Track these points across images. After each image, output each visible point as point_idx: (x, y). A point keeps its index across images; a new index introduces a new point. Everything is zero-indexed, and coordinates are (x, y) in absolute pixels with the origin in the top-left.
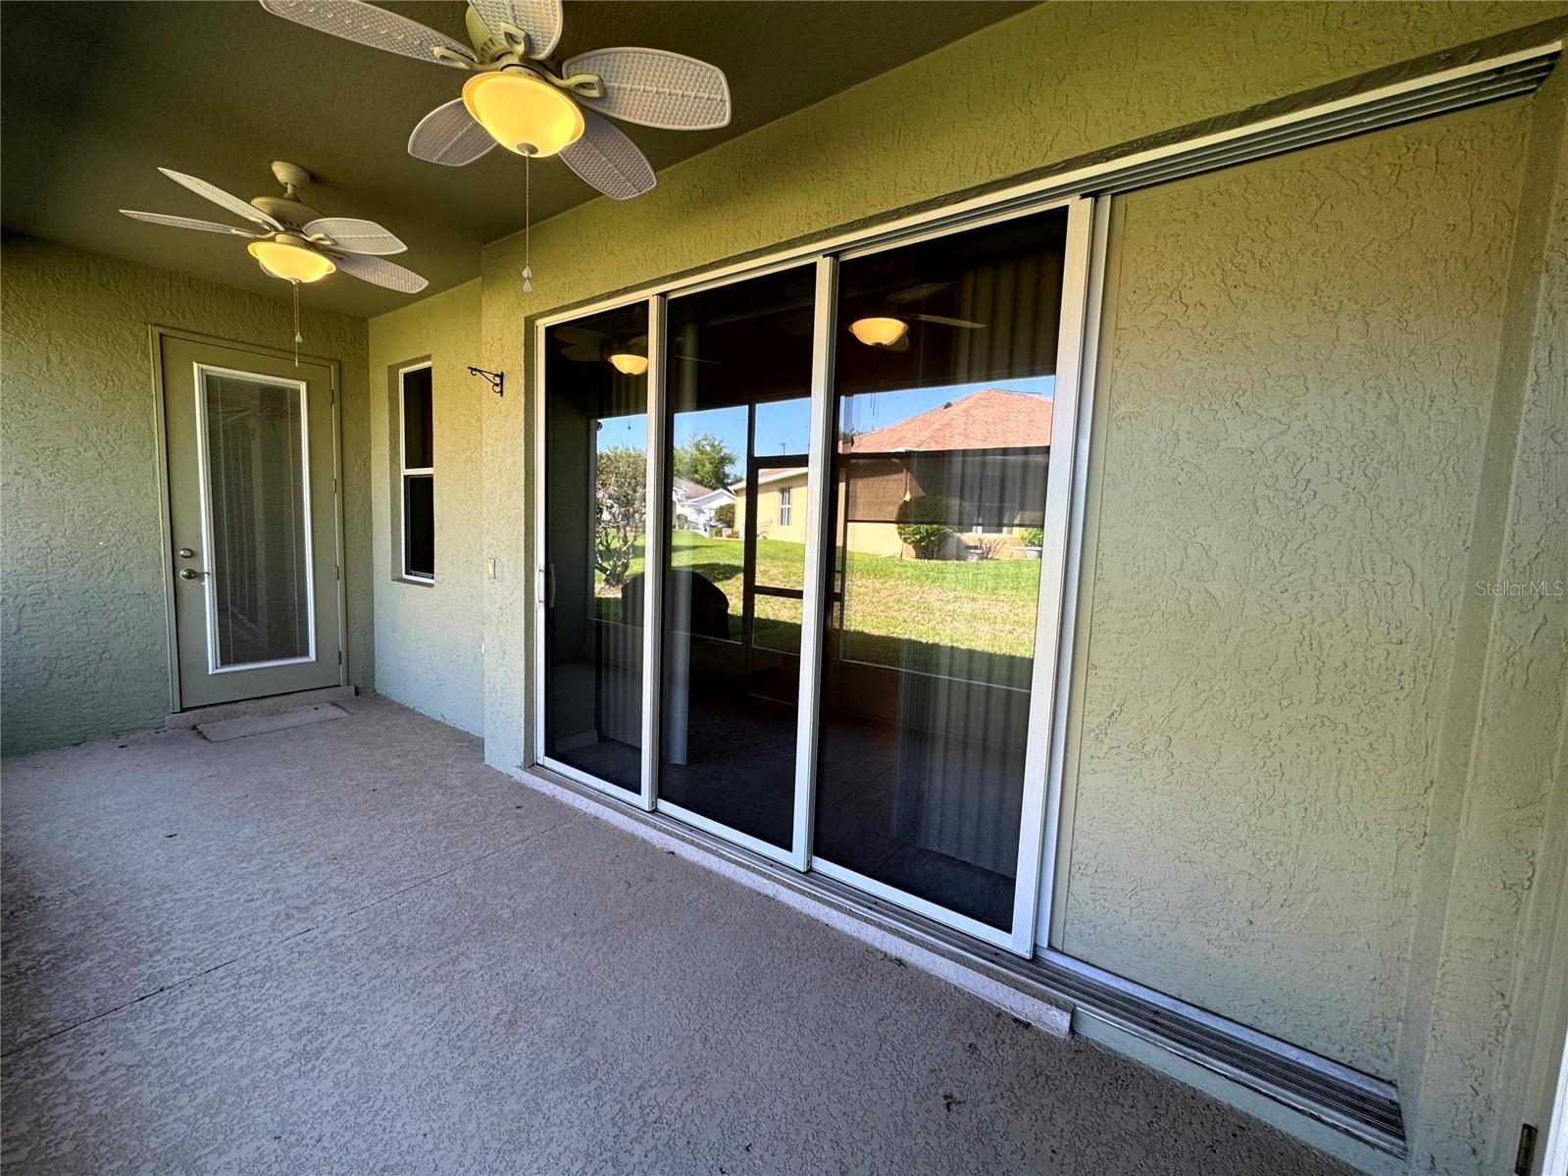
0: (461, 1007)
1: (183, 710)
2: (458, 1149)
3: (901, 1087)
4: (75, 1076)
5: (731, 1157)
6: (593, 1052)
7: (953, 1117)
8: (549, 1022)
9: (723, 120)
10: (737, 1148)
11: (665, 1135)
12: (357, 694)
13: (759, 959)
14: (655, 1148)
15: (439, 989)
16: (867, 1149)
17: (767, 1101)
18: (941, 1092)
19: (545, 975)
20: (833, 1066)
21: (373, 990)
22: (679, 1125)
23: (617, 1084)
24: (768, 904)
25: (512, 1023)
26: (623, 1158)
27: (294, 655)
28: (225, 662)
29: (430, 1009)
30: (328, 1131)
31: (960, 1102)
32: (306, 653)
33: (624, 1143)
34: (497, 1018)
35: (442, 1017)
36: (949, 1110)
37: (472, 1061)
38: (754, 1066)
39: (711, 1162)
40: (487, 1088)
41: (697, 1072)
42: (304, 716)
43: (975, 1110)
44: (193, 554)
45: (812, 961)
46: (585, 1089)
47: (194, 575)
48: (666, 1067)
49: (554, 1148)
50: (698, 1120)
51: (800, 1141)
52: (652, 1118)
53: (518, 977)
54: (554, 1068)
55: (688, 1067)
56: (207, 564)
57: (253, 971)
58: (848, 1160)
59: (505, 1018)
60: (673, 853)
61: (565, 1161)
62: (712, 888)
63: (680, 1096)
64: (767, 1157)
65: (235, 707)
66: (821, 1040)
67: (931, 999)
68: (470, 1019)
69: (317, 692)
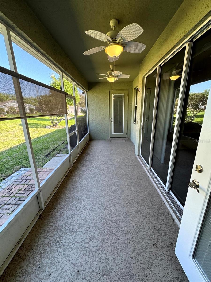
0: (107, 181)
1: (110, 138)
2: (96, 194)
3: (149, 235)
4: (82, 170)
5: (117, 218)
6: (114, 195)
7: (153, 247)
8: (113, 188)
9: (142, 31)
10: (118, 218)
11: (112, 209)
12: (128, 139)
13: (146, 200)
14: (110, 209)
15: (107, 178)
16: (134, 235)
17: (127, 217)
18: (155, 242)
19: (118, 183)
20: (141, 222)
21: (102, 175)
22: (115, 210)
23: (113, 200)
24: (157, 193)
25: (110, 186)
26: (107, 207)
27: (121, 133)
28: (114, 133)
29: (105, 180)
30: (90, 185)
31: (157, 247)
32: (123, 133)
33: (108, 206)
34: (109, 185)
35: (105, 181)
36: (153, 245)
37: (104, 187)
38: (130, 212)
39: (114, 216)
40: (103, 190)
41: (122, 206)
42: (121, 141)
43: (159, 251)
44: (112, 119)
45: (155, 206)
46: (110, 198)
47: (112, 121)
48: (120, 203)
49: (102, 201)
50: (117, 211)
51: (126, 225)
52: (113, 206)
53: (115, 182)
54: (109, 193)
55: (122, 205)
56: (113, 120)
57: (97, 168)
58: (129, 233)
59: (110, 185)
60: (149, 177)
61: (102, 203)
62: (150, 186)
63: (118, 207)
64: (120, 222)
65: (115, 138)
66: (143, 217)
67: (173, 230)
68: (107, 183)
69: (124, 138)
